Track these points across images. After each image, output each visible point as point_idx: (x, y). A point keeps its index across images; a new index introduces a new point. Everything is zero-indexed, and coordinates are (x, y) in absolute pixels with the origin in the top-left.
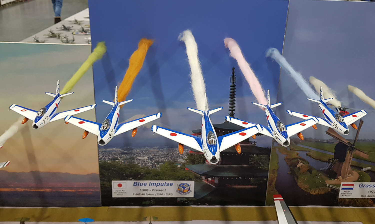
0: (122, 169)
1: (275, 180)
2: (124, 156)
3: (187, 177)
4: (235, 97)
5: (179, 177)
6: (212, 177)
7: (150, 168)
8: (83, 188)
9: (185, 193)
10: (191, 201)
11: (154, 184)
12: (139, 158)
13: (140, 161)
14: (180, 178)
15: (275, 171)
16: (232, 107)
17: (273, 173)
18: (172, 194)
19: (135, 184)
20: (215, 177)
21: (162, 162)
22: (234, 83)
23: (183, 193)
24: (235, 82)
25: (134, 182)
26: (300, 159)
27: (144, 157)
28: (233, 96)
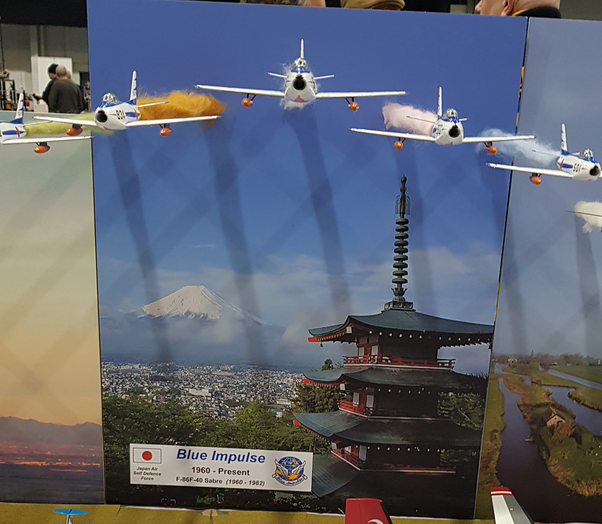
0: (153, 415)
1: (497, 456)
2: (158, 385)
3: (296, 441)
4: (406, 251)
5: (279, 442)
6: (352, 444)
7: (214, 417)
8: (65, 458)
9: (290, 482)
10: (304, 501)
11: (222, 455)
12: (191, 391)
13: (194, 399)
14: (280, 445)
15: (497, 434)
16: (400, 275)
17: (493, 438)
18: (262, 483)
19: (181, 455)
20: (359, 444)
21: (242, 402)
22: (405, 215)
23: (289, 480)
24: (406, 211)
25: (180, 450)
26: (553, 406)
27: (201, 388)
28: (401, 247)
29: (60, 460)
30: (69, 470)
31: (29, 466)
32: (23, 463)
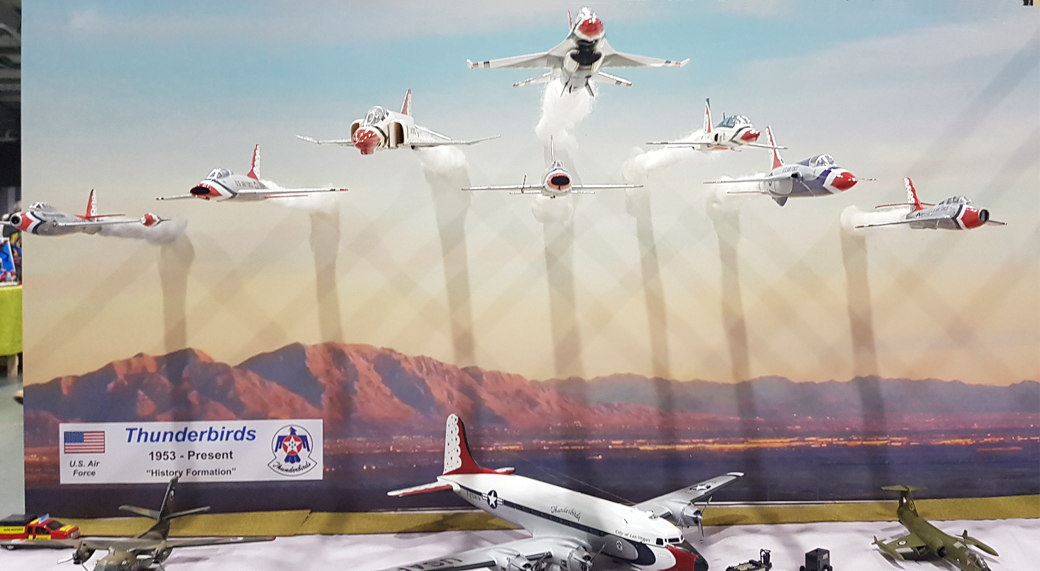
8: (995, 432)
29: (989, 435)
30: (1000, 449)
31: (950, 446)
32: (941, 443)
